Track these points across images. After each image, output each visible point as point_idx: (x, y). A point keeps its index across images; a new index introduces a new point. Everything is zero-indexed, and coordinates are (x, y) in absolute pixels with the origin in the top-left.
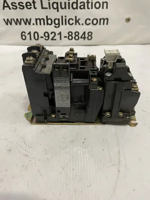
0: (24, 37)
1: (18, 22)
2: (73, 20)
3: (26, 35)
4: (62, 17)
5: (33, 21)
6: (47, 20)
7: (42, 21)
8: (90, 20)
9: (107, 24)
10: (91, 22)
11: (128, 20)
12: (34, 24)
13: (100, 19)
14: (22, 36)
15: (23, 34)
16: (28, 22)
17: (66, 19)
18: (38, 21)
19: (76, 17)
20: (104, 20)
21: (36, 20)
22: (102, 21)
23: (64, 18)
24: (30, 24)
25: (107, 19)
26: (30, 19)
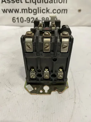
0: (14, 21)
1: (11, 11)
2: (45, 10)
3: (16, 19)
5: (20, 11)
6: (29, 10)
7: (26, 11)
8: (55, 10)
9: (67, 13)
10: (56, 11)
11: (80, 11)
12: (20, 13)
13: (62, 10)
14: (13, 20)
15: (14, 19)
16: (17, 11)
17: (40, 10)
18: (23, 11)
19: (47, 8)
20: (65, 10)
21: (22, 10)
22: (63, 11)
23: (39, 9)
24: (18, 12)
25: (67, 10)
26: (18, 9)
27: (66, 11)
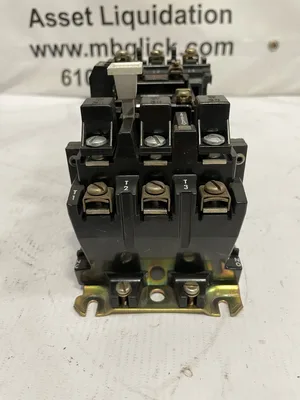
0: (67, 80)
1: (57, 51)
2: (161, 45)
3: (71, 75)
4: (141, 40)
5: (86, 49)
6: (113, 46)
7: (103, 49)
8: (195, 44)
9: (231, 52)
10: (198, 49)
11: (274, 46)
12: (86, 55)
13: (217, 44)
14: (63, 77)
15: (66, 74)
16: (75, 50)
17: (148, 45)
18: (95, 49)
19: (168, 40)
20: (224, 44)
21: (92, 46)
22: (220, 47)
23: (145, 42)
24: (79, 54)
25: (231, 44)
26: (81, 46)
27: (228, 47)
